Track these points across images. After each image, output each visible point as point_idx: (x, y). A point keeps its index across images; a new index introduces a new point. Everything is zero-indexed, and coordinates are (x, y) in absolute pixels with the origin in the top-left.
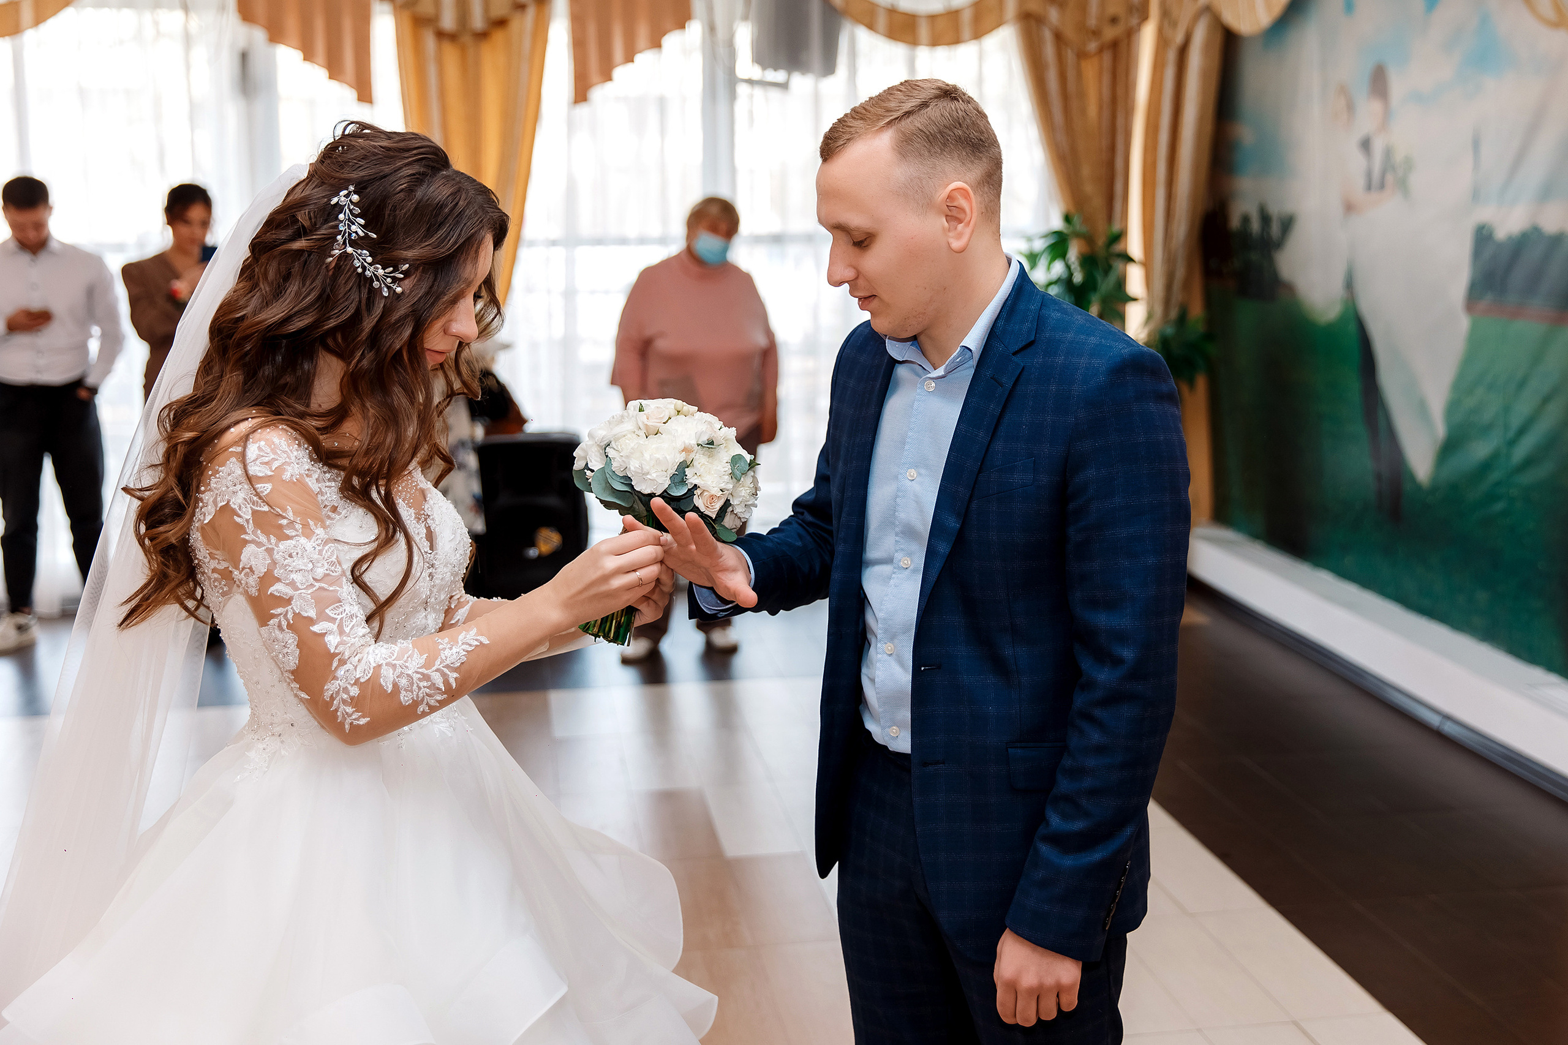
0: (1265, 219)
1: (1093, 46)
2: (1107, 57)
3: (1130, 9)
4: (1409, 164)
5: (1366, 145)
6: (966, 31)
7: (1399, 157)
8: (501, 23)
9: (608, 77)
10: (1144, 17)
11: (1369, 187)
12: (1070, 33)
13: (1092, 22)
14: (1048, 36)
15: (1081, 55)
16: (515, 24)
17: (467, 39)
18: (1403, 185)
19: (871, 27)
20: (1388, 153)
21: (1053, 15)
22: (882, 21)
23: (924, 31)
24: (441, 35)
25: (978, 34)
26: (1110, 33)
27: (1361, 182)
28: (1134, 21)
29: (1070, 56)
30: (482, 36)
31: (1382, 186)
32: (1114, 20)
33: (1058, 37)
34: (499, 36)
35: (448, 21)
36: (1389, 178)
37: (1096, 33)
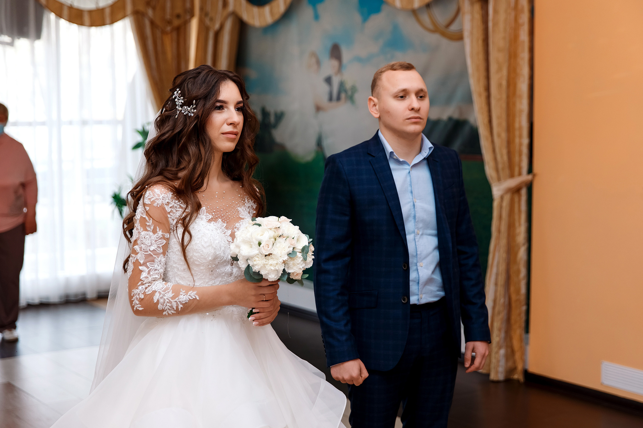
0: (265, 113)
1: (169, 29)
2: (174, 34)
3: (186, 11)
4: (354, 89)
5: (328, 80)
6: (108, 20)
7: (348, 86)
10: (192, 15)
11: (331, 99)
12: (158, 22)
13: (168, 17)
14: (147, 23)
15: (164, 32)
18: (351, 98)
20: (342, 85)
21: (150, 12)
22: (65, 13)
23: (86, 19)
25: (113, 21)
26: (176, 22)
27: (325, 97)
28: (188, 17)
29: (158, 33)
31: (339, 99)
32: (178, 16)
33: (152, 23)
36: (343, 96)
37: (169, 22)
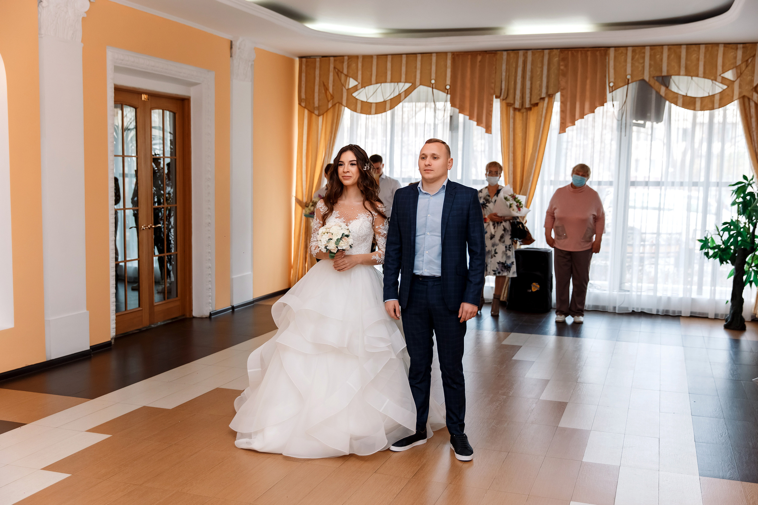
8: (537, 104)
9: (573, 124)
14: (752, 105)
16: (540, 105)
17: (524, 110)
19: (676, 104)
21: (756, 97)
22: (680, 101)
24: (515, 109)
25: (723, 105)
30: (530, 109)
34: (535, 109)
35: (517, 105)
